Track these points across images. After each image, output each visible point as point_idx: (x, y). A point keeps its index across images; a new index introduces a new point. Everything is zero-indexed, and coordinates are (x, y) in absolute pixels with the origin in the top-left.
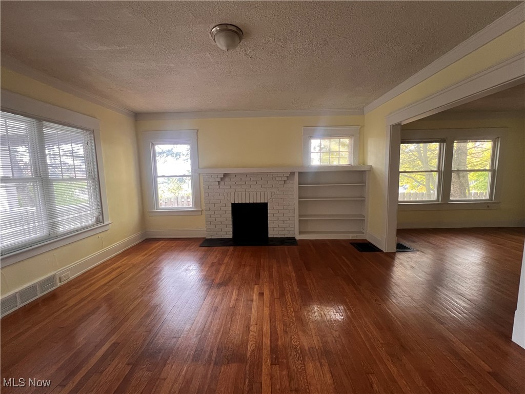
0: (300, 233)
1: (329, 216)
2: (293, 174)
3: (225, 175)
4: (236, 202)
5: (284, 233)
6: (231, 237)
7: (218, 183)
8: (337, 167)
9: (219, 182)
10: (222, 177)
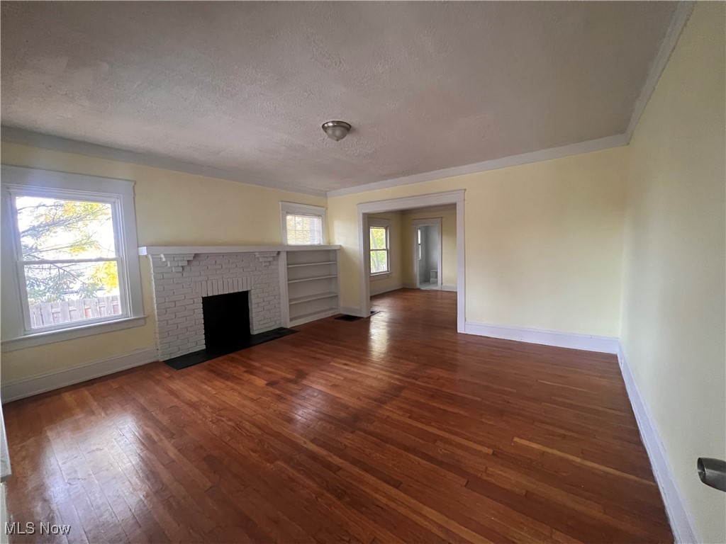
0: (291, 320)
1: (314, 296)
2: (279, 253)
3: (196, 256)
4: (210, 295)
5: (271, 324)
6: (204, 347)
7: (181, 269)
8: (311, 246)
9: (183, 267)
10: (191, 259)
